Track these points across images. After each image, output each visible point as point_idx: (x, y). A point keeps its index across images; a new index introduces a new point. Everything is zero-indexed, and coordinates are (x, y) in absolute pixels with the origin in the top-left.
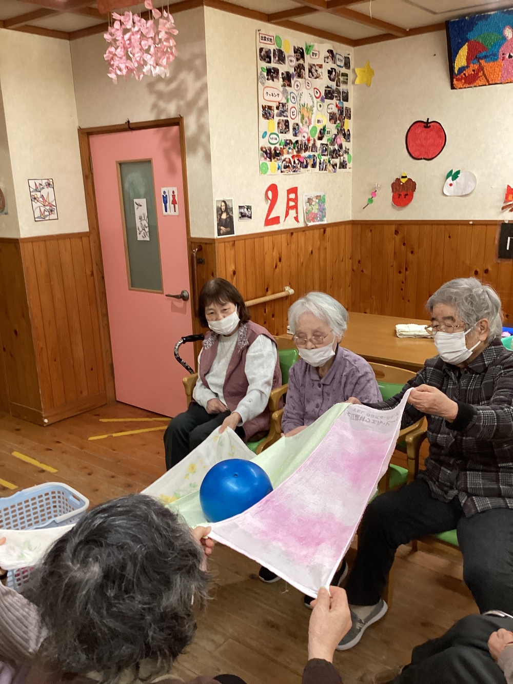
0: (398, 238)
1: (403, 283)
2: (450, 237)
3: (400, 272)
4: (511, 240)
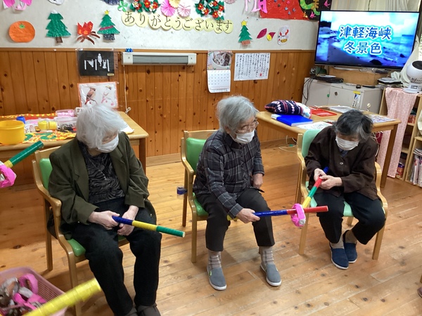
2: (38, 61)
4: (87, 63)
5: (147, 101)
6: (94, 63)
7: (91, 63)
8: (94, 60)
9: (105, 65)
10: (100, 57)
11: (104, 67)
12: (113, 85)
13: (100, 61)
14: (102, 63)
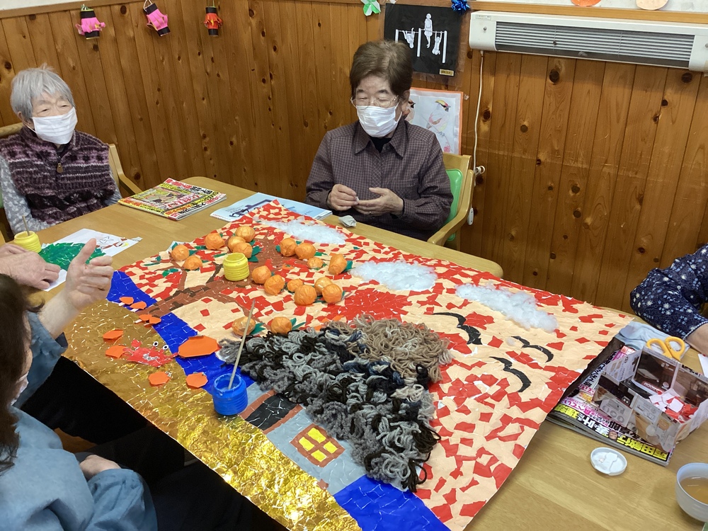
0: (254, 22)
1: (270, 99)
2: (319, 25)
3: (264, 81)
4: (401, 35)
5: (539, 162)
6: (416, 35)
7: (409, 37)
8: (416, 30)
9: (437, 45)
10: (428, 23)
11: (436, 51)
12: (454, 100)
13: (428, 34)
14: (432, 38)
